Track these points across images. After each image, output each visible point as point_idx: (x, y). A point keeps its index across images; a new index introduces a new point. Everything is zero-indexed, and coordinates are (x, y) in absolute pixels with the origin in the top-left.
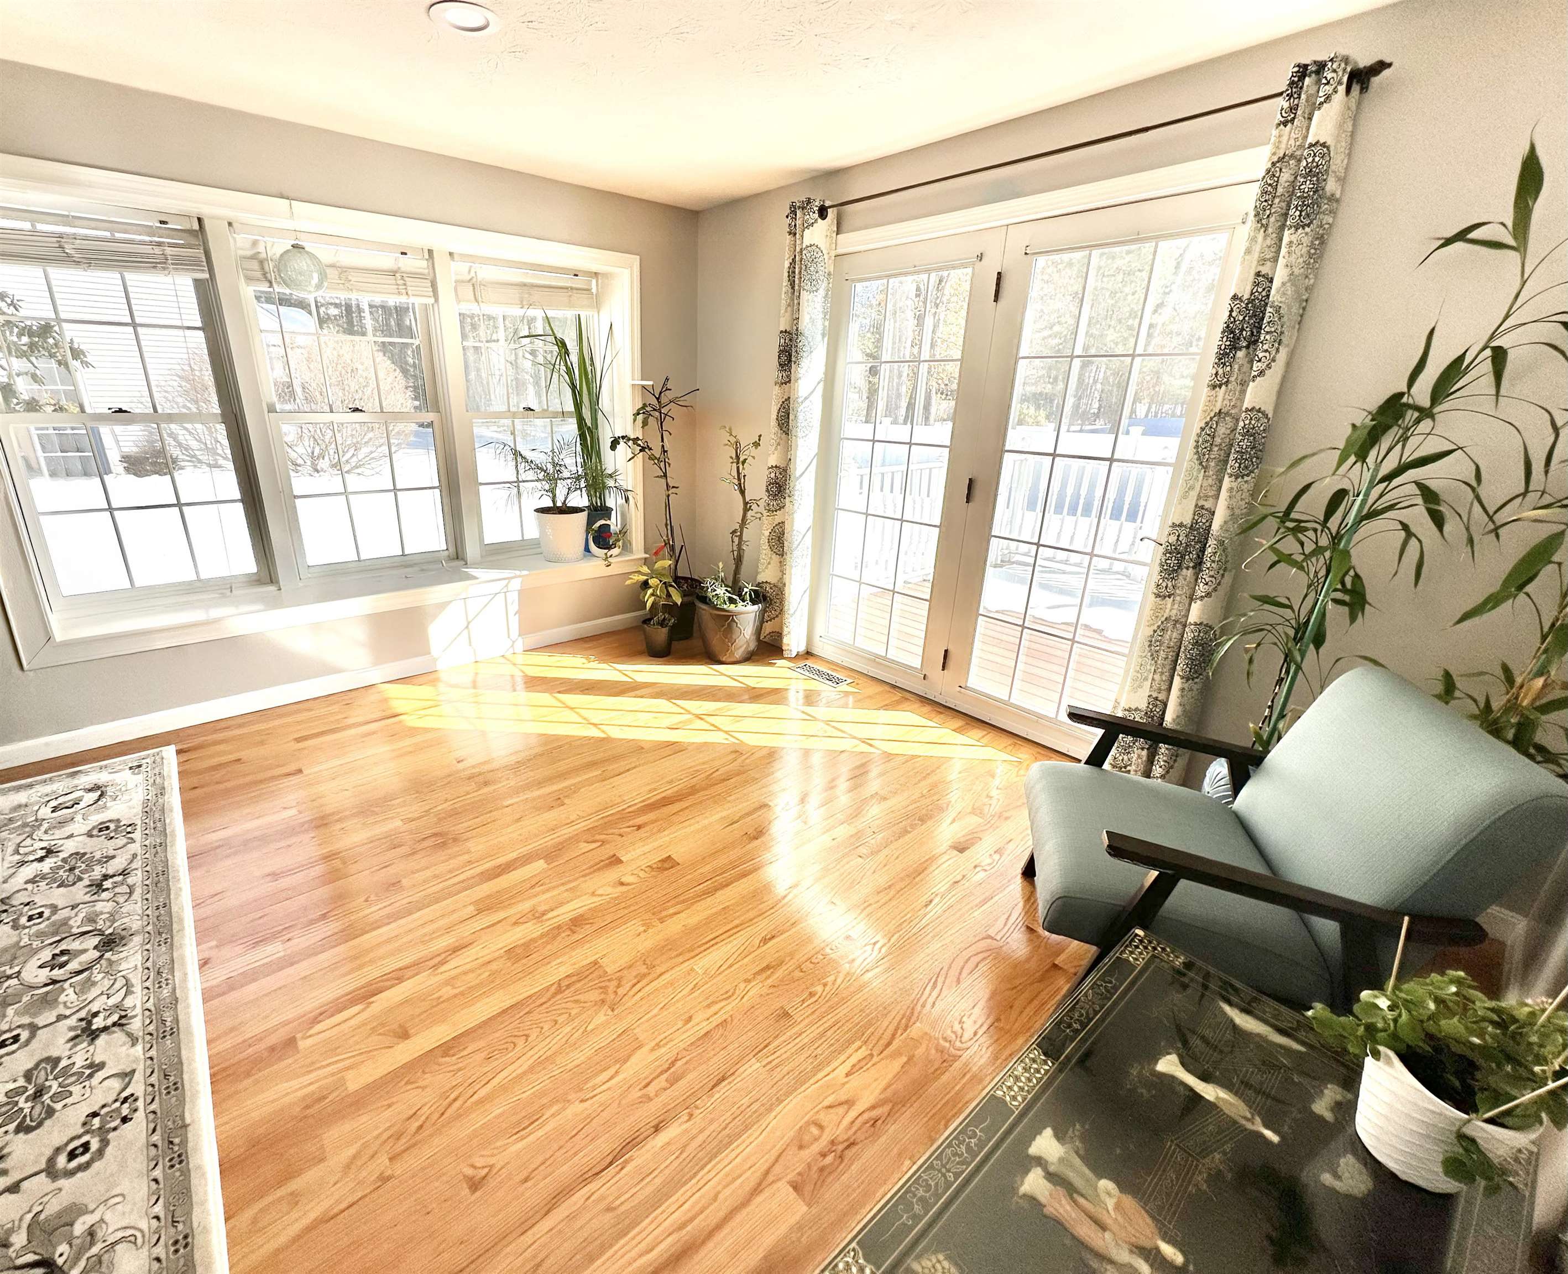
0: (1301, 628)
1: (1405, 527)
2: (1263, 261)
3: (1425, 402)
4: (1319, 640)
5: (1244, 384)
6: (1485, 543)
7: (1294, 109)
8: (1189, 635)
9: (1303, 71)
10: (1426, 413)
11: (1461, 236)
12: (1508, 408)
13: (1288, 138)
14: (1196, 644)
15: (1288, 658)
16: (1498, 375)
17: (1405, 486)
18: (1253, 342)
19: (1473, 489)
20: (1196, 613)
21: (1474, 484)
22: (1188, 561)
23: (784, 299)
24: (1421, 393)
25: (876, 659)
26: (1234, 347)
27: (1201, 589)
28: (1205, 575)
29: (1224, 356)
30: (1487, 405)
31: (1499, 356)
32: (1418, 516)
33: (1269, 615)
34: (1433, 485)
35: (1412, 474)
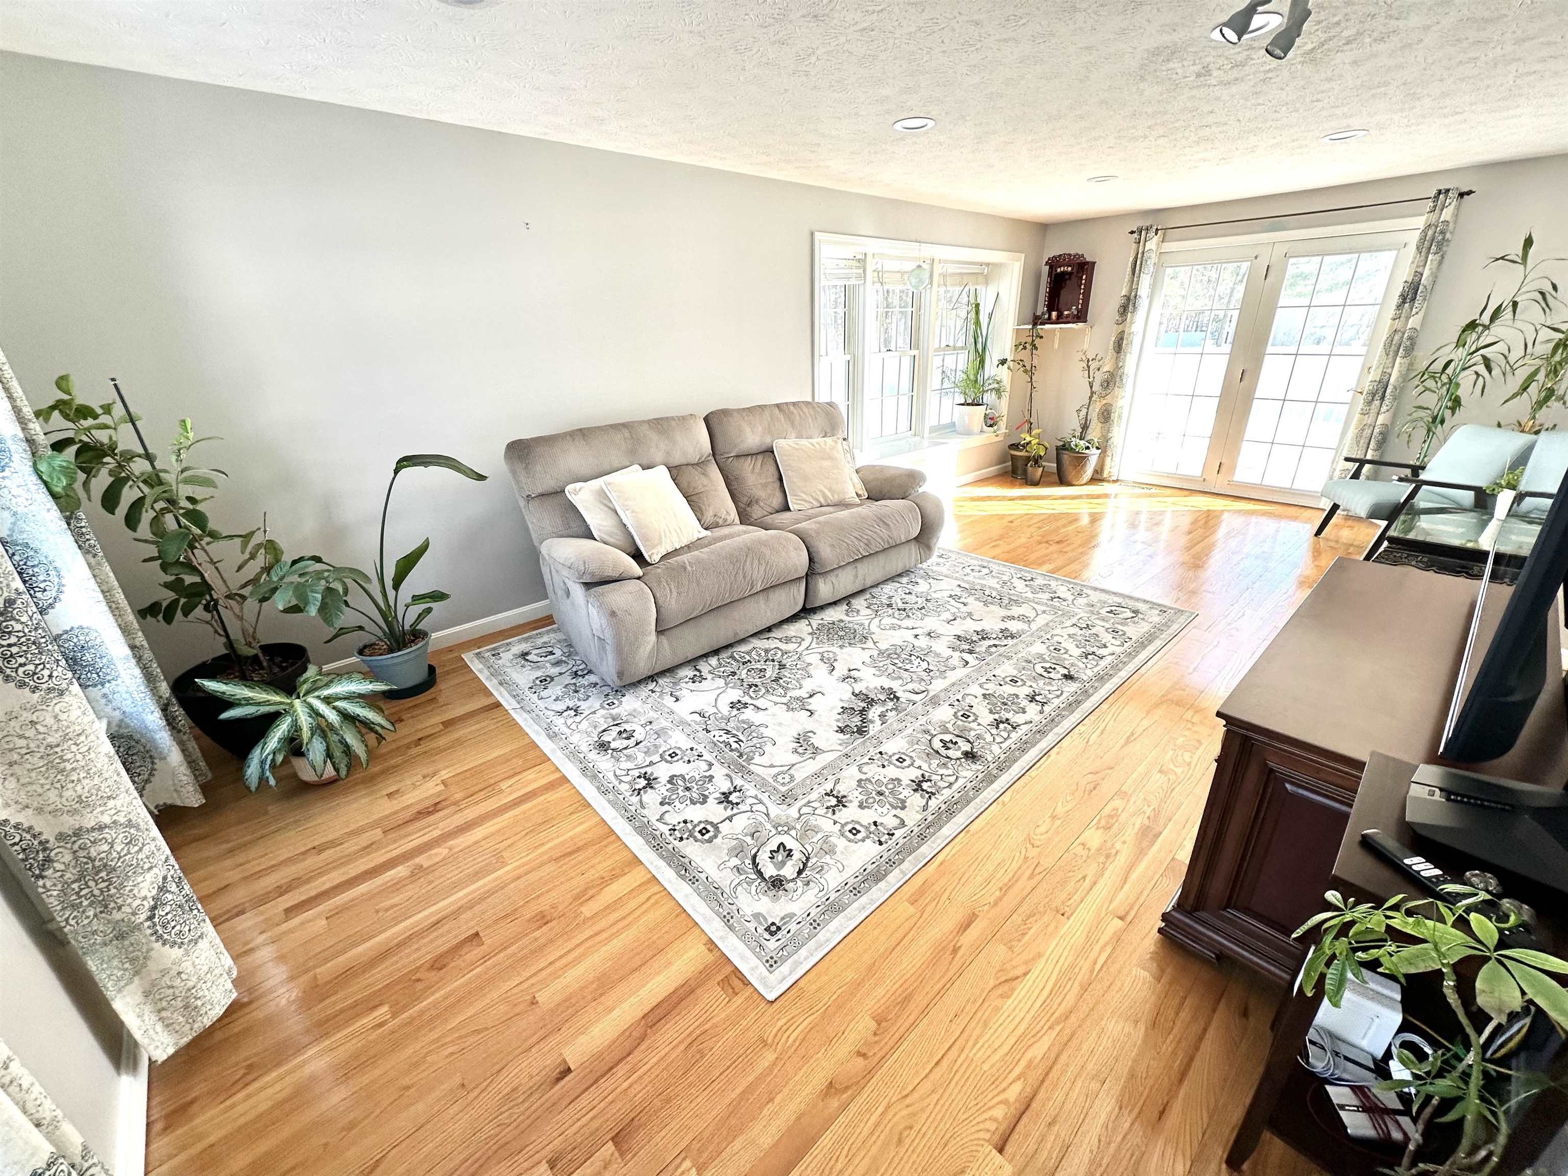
0: (1434, 419)
1: (1476, 373)
2: (1418, 266)
3: (1487, 322)
4: (1442, 422)
5: (1408, 318)
6: (1509, 376)
7: (1435, 206)
8: (1377, 430)
9: (1440, 192)
10: (1486, 327)
11: (1502, 258)
12: (1518, 324)
13: (1433, 217)
14: (1381, 433)
15: (1429, 431)
16: (1514, 312)
17: (1477, 358)
18: (1413, 299)
19: (1506, 358)
20: (1381, 419)
21: (1506, 353)
22: (1377, 397)
23: (1127, 278)
24: (1486, 319)
25: (1169, 476)
26: (1404, 302)
27: (1384, 408)
28: (1386, 402)
29: (1400, 306)
30: (1510, 323)
31: (1515, 304)
32: (1481, 369)
33: (1421, 413)
34: (1488, 356)
35: (1482, 352)
